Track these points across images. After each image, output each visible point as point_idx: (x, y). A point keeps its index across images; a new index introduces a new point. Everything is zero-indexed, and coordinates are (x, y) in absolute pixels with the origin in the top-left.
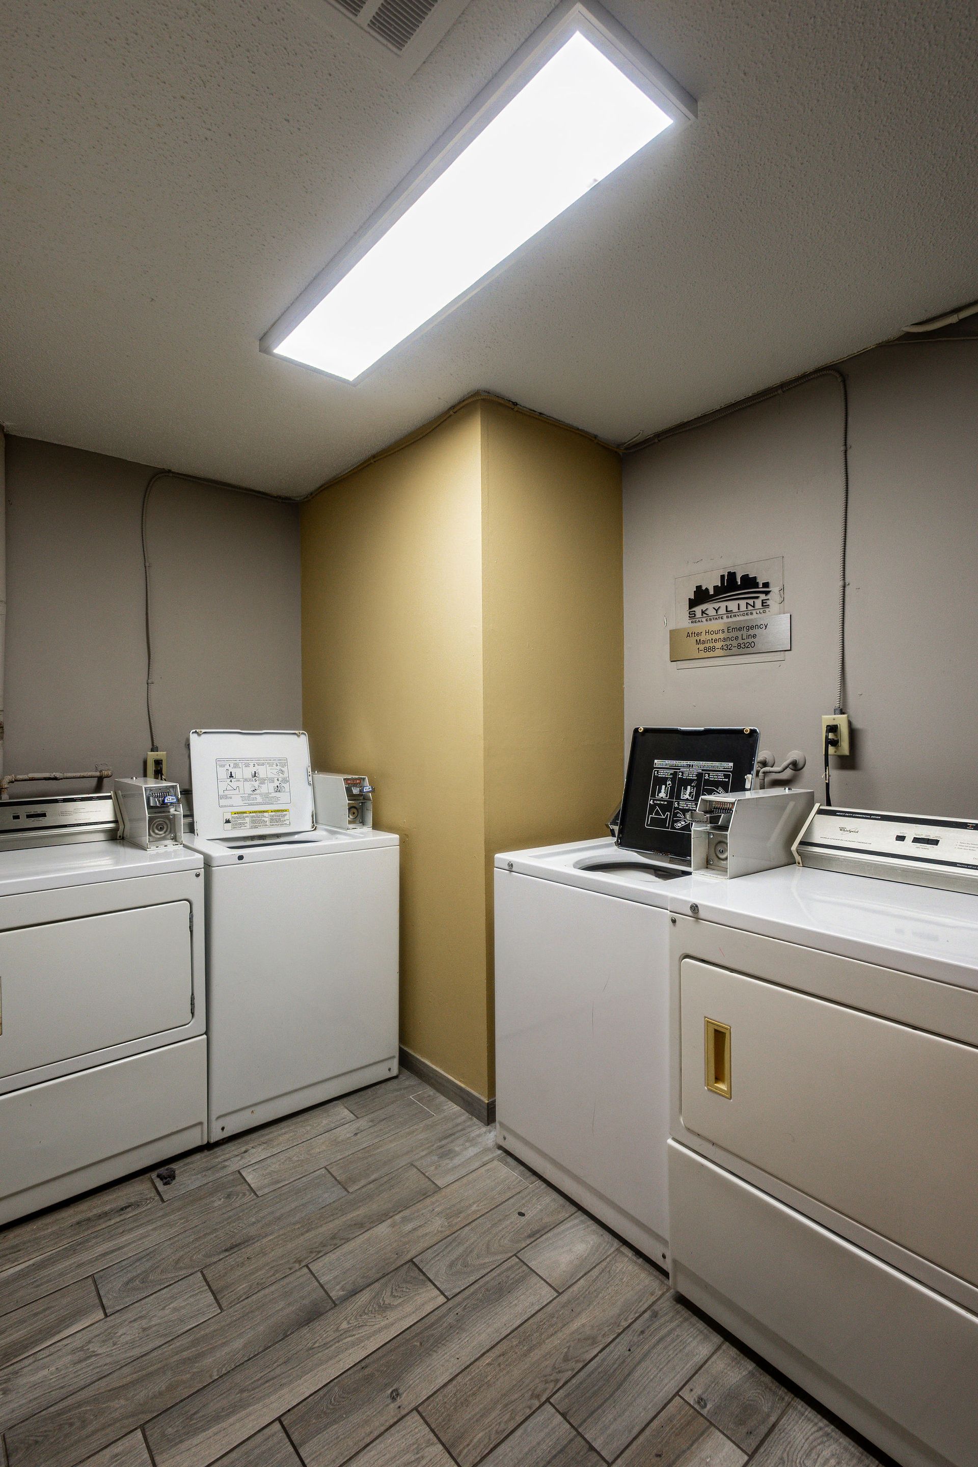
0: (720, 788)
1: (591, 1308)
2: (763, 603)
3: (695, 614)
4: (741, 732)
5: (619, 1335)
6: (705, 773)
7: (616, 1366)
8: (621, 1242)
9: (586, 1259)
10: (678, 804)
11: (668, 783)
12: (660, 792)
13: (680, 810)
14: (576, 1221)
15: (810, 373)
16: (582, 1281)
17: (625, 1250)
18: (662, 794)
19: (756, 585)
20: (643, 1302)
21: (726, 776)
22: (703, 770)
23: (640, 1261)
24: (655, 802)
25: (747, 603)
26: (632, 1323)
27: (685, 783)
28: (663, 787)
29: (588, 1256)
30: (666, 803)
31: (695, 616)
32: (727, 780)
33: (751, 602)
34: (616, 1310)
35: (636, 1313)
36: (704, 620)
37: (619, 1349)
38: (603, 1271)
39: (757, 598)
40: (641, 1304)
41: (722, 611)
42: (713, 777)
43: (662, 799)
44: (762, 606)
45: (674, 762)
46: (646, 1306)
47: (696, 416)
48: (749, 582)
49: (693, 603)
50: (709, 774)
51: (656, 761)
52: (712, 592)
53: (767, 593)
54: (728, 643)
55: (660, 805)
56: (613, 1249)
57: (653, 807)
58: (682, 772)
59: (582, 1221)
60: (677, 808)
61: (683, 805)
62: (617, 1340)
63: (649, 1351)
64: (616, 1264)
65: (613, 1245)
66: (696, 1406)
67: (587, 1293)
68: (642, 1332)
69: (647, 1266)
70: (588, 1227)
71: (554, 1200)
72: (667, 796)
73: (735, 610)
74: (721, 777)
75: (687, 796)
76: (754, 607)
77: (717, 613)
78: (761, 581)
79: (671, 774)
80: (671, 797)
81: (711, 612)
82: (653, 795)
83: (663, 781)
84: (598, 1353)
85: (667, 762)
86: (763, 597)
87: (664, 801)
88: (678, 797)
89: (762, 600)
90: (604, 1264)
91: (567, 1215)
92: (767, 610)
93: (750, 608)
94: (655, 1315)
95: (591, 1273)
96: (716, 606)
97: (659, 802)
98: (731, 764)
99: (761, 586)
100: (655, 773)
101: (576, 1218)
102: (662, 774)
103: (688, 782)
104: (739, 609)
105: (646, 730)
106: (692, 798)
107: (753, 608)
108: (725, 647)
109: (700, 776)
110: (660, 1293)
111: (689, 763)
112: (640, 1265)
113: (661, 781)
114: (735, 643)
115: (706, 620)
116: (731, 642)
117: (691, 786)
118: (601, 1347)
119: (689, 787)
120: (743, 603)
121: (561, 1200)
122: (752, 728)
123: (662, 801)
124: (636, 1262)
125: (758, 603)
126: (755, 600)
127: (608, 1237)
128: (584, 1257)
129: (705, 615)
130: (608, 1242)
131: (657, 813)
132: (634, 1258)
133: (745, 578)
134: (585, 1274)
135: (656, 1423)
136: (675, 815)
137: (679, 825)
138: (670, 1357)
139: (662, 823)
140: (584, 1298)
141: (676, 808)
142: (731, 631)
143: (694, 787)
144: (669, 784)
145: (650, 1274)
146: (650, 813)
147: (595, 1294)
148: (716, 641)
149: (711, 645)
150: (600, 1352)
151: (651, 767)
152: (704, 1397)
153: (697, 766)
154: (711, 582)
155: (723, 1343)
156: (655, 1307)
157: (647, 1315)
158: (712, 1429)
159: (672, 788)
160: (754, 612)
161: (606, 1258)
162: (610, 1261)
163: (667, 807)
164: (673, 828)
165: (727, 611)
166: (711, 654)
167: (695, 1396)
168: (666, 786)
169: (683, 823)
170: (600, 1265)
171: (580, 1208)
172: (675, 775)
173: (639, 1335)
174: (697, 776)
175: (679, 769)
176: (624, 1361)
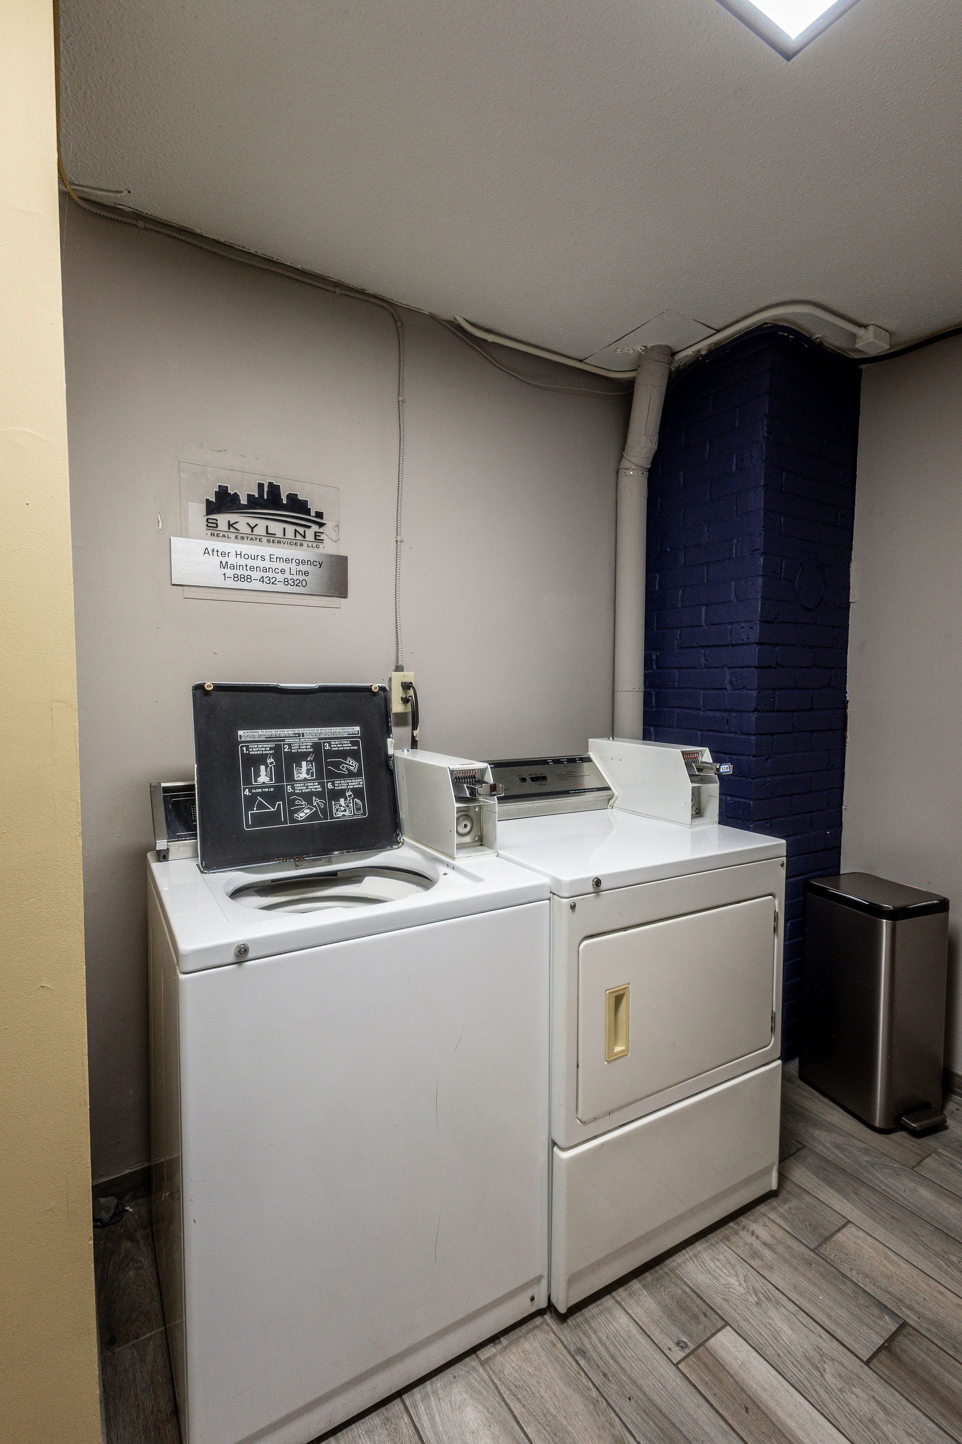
0: (349, 759)
1: (570, 1429)
2: (316, 536)
3: (217, 524)
4: (368, 689)
5: (609, 1404)
6: (324, 743)
7: (652, 1424)
8: (471, 1355)
9: (492, 1414)
10: (293, 788)
11: (269, 761)
12: (257, 775)
13: (298, 794)
14: (421, 1408)
15: (369, 294)
16: (528, 1431)
17: (485, 1353)
18: (263, 778)
19: (308, 512)
20: (565, 1360)
21: (354, 743)
22: (320, 739)
23: (504, 1341)
24: (254, 791)
25: (296, 531)
26: (593, 1383)
27: (296, 758)
28: (263, 768)
29: (487, 1408)
30: (272, 789)
31: (217, 527)
32: (356, 748)
33: (301, 530)
34: (576, 1399)
35: (579, 1374)
36: (231, 535)
37: (629, 1411)
38: (514, 1395)
39: (309, 527)
40: (567, 1363)
41: (260, 530)
42: (336, 746)
43: (264, 785)
44: (315, 539)
45: (273, 732)
46: (569, 1358)
47: (216, 237)
48: (298, 506)
49: (213, 508)
50: (329, 743)
51: (240, 733)
52: (244, 501)
53: (321, 525)
54: (270, 575)
55: (262, 795)
56: (481, 1370)
57: (250, 801)
58: (290, 745)
59: (423, 1399)
60: (293, 794)
61: (299, 787)
62: (617, 1410)
63: (629, 1377)
64: (506, 1373)
65: (474, 1368)
66: (687, 1351)
67: (548, 1428)
68: (605, 1375)
69: (513, 1335)
70: (435, 1392)
71: (368, 1432)
72: (271, 780)
73: (280, 534)
74: (347, 746)
75: (304, 775)
76: (304, 537)
77: (252, 531)
78: (314, 508)
79: (271, 749)
80: (279, 778)
81: (243, 528)
82: (248, 781)
83: (261, 759)
84: (636, 1441)
85: (260, 732)
86: (315, 528)
87: (269, 787)
88: (290, 778)
89: (315, 532)
90: (503, 1389)
91: (406, 1419)
92: (321, 546)
93: (299, 537)
94: (582, 1352)
95: (516, 1413)
96: (253, 522)
97: (260, 790)
98: (357, 728)
99: (313, 514)
100: (242, 750)
101: (415, 1406)
102: (255, 750)
103: (303, 756)
104: (284, 535)
105: (218, 688)
106: (312, 776)
107: (302, 539)
108: (266, 580)
109: (317, 747)
110: (552, 1335)
111: (297, 731)
112: (510, 1344)
113: (257, 761)
114: (280, 577)
115: (236, 537)
116: (274, 575)
117: (307, 762)
118: (627, 1434)
119: (304, 764)
120: (290, 529)
121: (374, 1420)
122: (380, 685)
123: (265, 787)
124: (505, 1348)
125: (310, 534)
126: (307, 530)
127: (459, 1370)
128: (488, 1415)
129: (232, 530)
130: (468, 1372)
131: (261, 806)
132: (499, 1347)
133: (292, 498)
134: (518, 1422)
135: (711, 1399)
136: (292, 803)
137: (302, 814)
138: (634, 1355)
139: (274, 817)
140: (555, 1435)
141: (290, 794)
142: (275, 560)
143: (310, 761)
144: (271, 763)
145: (525, 1336)
146: (249, 806)
147: (550, 1418)
148: (252, 568)
149: (246, 573)
150: (635, 1438)
151: (234, 742)
152: (676, 1340)
153: (311, 734)
154: (244, 490)
155: (614, 1298)
156: (572, 1348)
157: (583, 1363)
158: (707, 1344)
159: (278, 768)
160: (305, 544)
161: (495, 1384)
162: (500, 1380)
163: (276, 795)
164: (293, 820)
165: (267, 533)
166: (246, 585)
167: (676, 1349)
168: (267, 767)
169: (307, 811)
170: (505, 1396)
171: (399, 1394)
172: (277, 749)
173: (609, 1380)
174: (312, 747)
175: (284, 741)
176: (644, 1411)
